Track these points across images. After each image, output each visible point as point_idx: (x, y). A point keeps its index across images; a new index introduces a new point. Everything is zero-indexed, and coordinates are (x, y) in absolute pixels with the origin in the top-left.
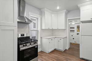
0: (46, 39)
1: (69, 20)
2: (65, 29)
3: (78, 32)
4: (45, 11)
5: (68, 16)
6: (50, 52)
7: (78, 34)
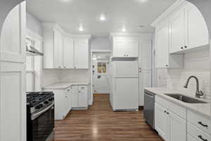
0: (63, 91)
1: (93, 52)
2: (87, 69)
3: (99, 74)
4: (54, 30)
5: (92, 45)
6: (67, 117)
7: (99, 77)
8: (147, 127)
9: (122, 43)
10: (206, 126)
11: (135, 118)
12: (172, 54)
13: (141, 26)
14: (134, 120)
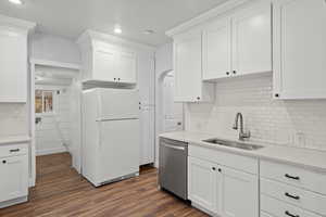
7: (38, 120)
8: (170, 199)
9: (108, 55)
10: (297, 178)
11: (143, 190)
12: (205, 82)
13: (150, 31)
14: (144, 194)
